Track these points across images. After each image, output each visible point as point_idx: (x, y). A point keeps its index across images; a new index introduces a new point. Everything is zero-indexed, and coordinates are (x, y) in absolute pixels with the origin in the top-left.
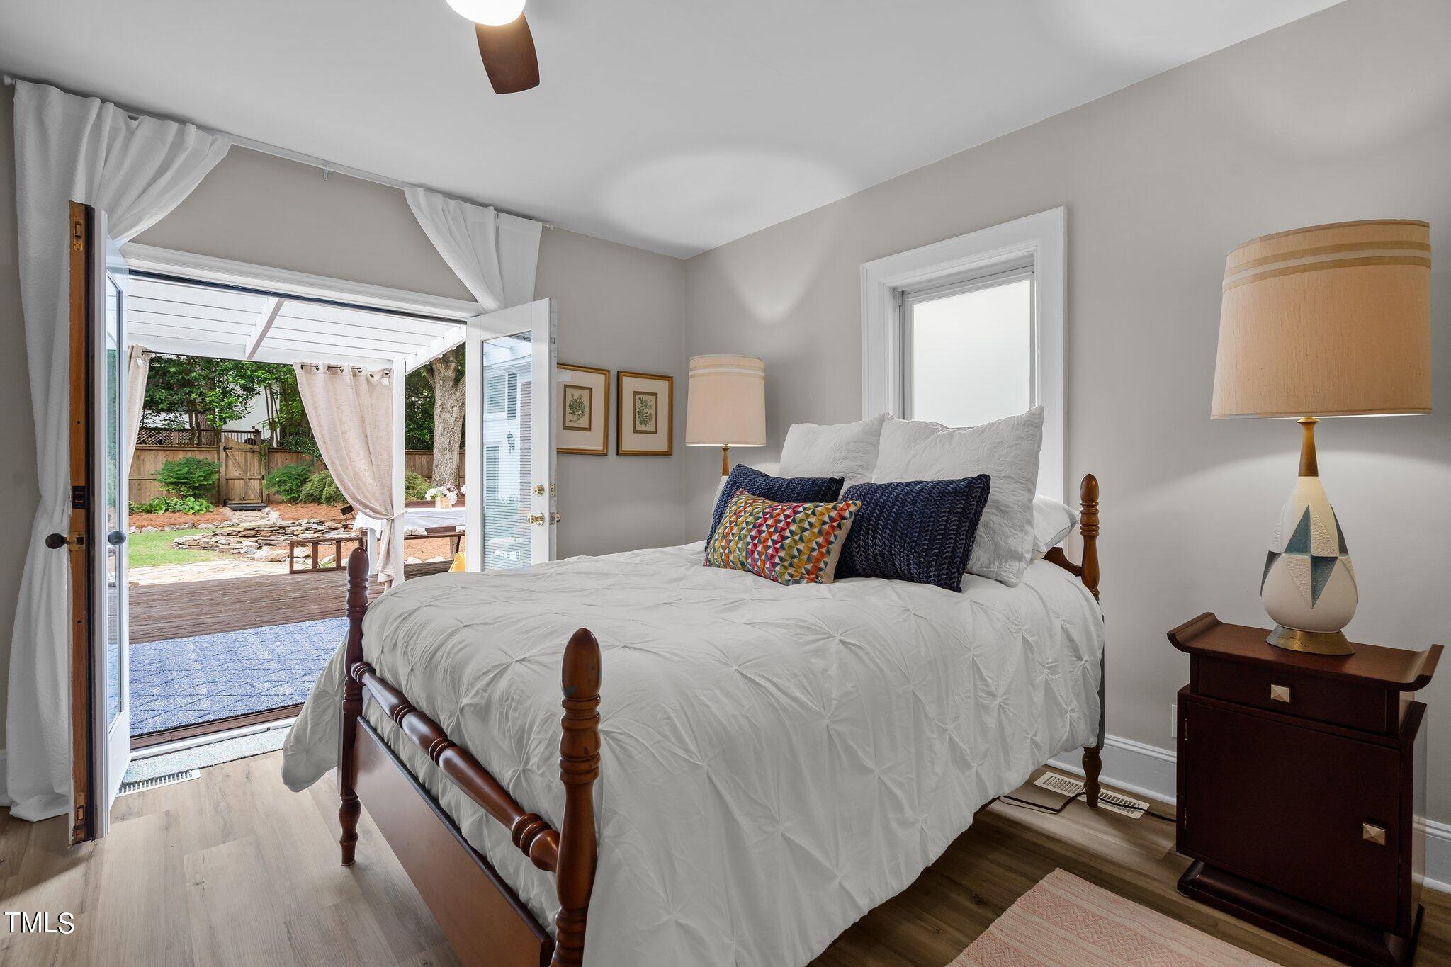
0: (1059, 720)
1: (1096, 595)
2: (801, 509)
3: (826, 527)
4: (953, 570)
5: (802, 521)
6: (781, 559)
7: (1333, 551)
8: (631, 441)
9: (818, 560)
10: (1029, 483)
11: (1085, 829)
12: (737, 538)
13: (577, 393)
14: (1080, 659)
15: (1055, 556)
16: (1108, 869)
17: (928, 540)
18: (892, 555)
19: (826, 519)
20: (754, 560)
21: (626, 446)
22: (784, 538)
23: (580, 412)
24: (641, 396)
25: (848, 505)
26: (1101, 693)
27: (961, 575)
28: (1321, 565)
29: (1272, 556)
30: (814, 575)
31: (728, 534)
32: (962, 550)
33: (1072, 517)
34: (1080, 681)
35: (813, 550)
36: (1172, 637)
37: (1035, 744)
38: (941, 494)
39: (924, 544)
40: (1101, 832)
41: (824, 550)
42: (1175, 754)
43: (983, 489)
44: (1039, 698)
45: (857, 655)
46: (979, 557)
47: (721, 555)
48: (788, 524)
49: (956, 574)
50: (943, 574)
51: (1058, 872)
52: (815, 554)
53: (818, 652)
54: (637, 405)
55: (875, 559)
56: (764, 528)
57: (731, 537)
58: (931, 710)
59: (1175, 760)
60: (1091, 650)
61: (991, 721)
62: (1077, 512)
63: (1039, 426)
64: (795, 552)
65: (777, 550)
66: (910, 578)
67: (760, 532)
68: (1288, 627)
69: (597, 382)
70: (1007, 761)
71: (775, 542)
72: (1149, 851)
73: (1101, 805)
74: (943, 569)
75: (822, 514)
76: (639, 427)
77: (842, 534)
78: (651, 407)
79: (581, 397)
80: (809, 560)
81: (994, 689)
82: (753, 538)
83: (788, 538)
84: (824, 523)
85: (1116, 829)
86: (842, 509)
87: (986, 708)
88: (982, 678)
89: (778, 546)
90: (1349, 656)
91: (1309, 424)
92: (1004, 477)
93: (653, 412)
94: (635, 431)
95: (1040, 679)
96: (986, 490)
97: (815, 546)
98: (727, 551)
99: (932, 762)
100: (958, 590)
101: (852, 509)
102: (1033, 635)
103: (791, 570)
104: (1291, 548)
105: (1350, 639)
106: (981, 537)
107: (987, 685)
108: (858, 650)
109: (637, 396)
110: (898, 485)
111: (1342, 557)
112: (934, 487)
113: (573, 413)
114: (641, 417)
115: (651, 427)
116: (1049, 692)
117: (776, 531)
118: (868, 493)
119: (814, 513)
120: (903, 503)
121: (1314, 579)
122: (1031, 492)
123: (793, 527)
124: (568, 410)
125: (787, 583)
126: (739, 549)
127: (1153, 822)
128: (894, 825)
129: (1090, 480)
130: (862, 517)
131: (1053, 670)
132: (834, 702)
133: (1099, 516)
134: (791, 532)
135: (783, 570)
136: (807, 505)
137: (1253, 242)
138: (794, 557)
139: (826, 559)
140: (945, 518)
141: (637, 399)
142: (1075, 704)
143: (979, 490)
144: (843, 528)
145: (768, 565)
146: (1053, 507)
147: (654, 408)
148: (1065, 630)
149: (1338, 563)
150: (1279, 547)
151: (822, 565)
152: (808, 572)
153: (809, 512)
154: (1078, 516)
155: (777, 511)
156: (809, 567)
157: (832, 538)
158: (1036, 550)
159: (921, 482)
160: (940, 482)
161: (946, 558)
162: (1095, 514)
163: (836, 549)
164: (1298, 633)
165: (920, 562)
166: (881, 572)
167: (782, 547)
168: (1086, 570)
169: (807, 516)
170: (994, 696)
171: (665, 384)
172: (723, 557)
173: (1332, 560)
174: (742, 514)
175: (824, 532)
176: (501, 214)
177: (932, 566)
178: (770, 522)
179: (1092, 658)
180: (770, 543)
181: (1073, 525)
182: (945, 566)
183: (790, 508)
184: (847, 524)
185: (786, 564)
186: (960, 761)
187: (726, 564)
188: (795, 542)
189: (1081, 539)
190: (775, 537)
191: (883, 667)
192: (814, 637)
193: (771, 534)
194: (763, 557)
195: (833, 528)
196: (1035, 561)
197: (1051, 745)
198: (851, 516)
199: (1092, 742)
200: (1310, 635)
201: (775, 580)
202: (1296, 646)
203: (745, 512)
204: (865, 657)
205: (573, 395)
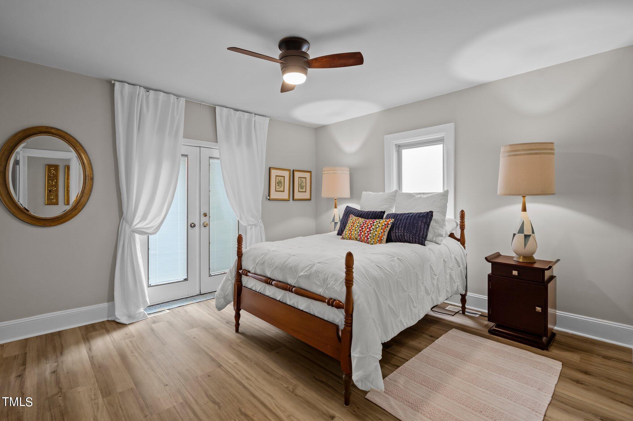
0: (454, 284)
1: (464, 248)
2: (375, 221)
3: (383, 227)
4: (423, 240)
5: (376, 225)
6: (370, 237)
7: (530, 233)
8: (298, 195)
9: (381, 237)
10: (444, 213)
11: (462, 320)
12: (354, 231)
13: (280, 178)
14: (460, 267)
15: (452, 235)
16: (468, 329)
17: (416, 231)
18: (404, 235)
19: (384, 224)
20: (361, 237)
21: (296, 197)
22: (371, 230)
23: (281, 185)
24: (301, 179)
25: (390, 220)
26: (466, 278)
27: (425, 241)
28: (527, 237)
29: (514, 235)
30: (380, 241)
31: (351, 229)
32: (425, 234)
33: (457, 223)
34: (460, 274)
35: (380, 234)
36: (486, 258)
37: (447, 291)
38: (419, 217)
39: (414, 232)
40: (466, 320)
41: (383, 234)
42: (487, 297)
43: (431, 215)
44: (448, 277)
45: (401, 262)
46: (430, 236)
47: (348, 236)
48: (372, 226)
49: (424, 241)
50: (420, 241)
51: (454, 329)
52: (380, 235)
53: (392, 261)
54: (299, 182)
55: (399, 237)
56: (364, 227)
57: (352, 230)
58: (420, 277)
59: (487, 299)
60: (463, 263)
61: (435, 282)
62: (459, 221)
63: (447, 196)
64: (374, 235)
65: (368, 234)
66: (410, 242)
67: (362, 229)
68: (519, 255)
69: (286, 174)
70: (439, 295)
71: (368, 232)
72: (481, 324)
73: (466, 313)
74: (420, 239)
75: (382, 223)
76: (300, 190)
77: (388, 229)
78: (304, 183)
79: (281, 180)
80: (379, 237)
81: (436, 273)
82: (360, 230)
83: (372, 230)
84: (383, 226)
85: (471, 319)
86: (388, 221)
87: (434, 279)
88: (433, 270)
89: (369, 233)
90: (535, 263)
91: (524, 197)
92: (437, 211)
93: (305, 184)
94: (299, 192)
95: (448, 272)
96: (432, 216)
97: (380, 233)
98: (351, 235)
99: (421, 292)
100: (425, 245)
101: (391, 221)
102: (446, 259)
103: (373, 240)
104: (519, 233)
105: (536, 258)
106: (430, 230)
107: (434, 272)
108: (402, 261)
109: (300, 179)
110: (405, 214)
111: (533, 235)
112: (416, 215)
113: (278, 186)
114: (301, 186)
115: (304, 190)
116: (451, 275)
117: (368, 228)
118: (394, 216)
119: (379, 223)
120: (407, 219)
121: (525, 241)
122: (445, 216)
123: (373, 227)
124: (277, 185)
125: (372, 244)
126: (355, 234)
127: (482, 317)
128: (412, 307)
129: (462, 211)
130: (394, 224)
131: (452, 269)
132: (398, 273)
133: (465, 223)
134: (373, 228)
135: (371, 240)
136: (377, 220)
137: (508, 146)
138: (374, 236)
139: (383, 237)
140: (420, 224)
141: (299, 180)
142: (458, 280)
143: (430, 216)
144: (388, 227)
145: (366, 239)
146: (450, 220)
147: (305, 183)
148: (455, 258)
149: (531, 237)
150: (516, 232)
151: (382, 239)
152: (378, 241)
153: (378, 222)
154: (459, 223)
155: (367, 222)
156: (378, 239)
157: (385, 230)
158: (446, 234)
159: (412, 213)
160: (418, 213)
161: (421, 236)
162: (464, 222)
163: (386, 233)
164: (521, 257)
165: (413, 237)
166: (400, 240)
167: (370, 233)
168: (461, 240)
169: (377, 223)
170: (436, 275)
171: (309, 174)
172: (349, 237)
173: (530, 235)
174: (355, 223)
175: (383, 229)
176: (256, 116)
177: (417, 238)
178: (365, 225)
179: (463, 266)
180: (366, 232)
181: (457, 225)
182: (421, 238)
183: (371, 221)
184: (390, 226)
185: (372, 238)
186: (427, 293)
187: (350, 239)
188: (374, 232)
189: (460, 230)
190: (368, 230)
191: (408, 265)
192: (391, 257)
193: (366, 229)
194: (364, 236)
195: (386, 227)
196: (446, 237)
197: (451, 291)
198: (391, 223)
199: (463, 293)
200: (525, 257)
201: (368, 243)
202: (521, 260)
203: (356, 222)
204: (404, 262)
205: (278, 179)
